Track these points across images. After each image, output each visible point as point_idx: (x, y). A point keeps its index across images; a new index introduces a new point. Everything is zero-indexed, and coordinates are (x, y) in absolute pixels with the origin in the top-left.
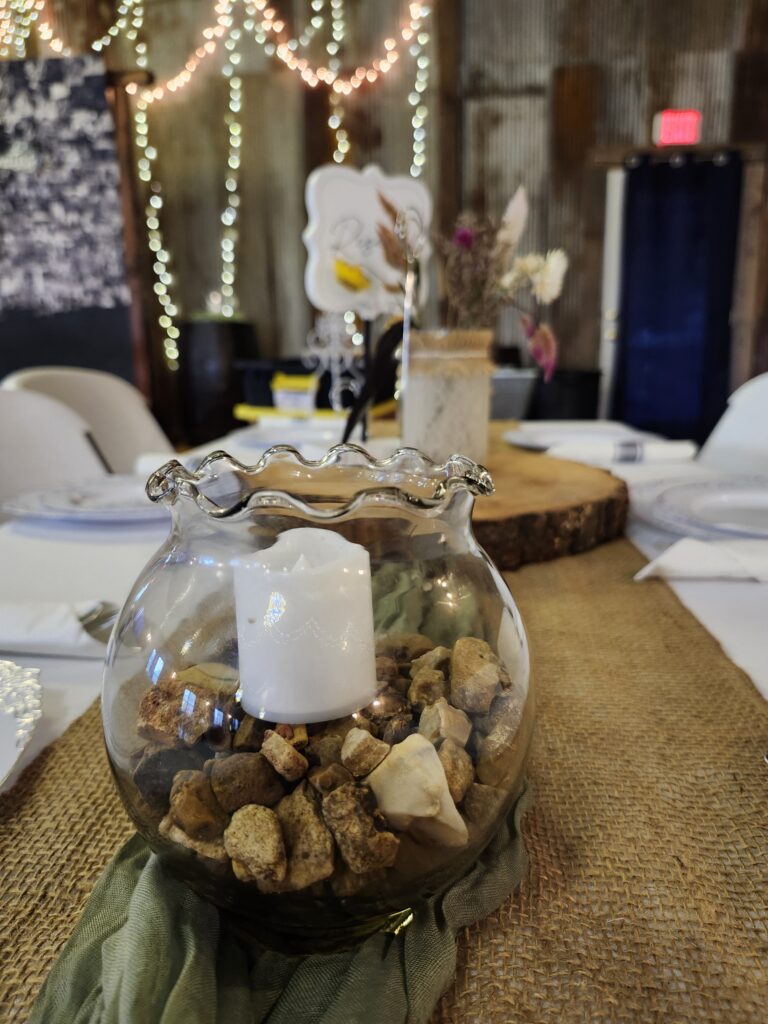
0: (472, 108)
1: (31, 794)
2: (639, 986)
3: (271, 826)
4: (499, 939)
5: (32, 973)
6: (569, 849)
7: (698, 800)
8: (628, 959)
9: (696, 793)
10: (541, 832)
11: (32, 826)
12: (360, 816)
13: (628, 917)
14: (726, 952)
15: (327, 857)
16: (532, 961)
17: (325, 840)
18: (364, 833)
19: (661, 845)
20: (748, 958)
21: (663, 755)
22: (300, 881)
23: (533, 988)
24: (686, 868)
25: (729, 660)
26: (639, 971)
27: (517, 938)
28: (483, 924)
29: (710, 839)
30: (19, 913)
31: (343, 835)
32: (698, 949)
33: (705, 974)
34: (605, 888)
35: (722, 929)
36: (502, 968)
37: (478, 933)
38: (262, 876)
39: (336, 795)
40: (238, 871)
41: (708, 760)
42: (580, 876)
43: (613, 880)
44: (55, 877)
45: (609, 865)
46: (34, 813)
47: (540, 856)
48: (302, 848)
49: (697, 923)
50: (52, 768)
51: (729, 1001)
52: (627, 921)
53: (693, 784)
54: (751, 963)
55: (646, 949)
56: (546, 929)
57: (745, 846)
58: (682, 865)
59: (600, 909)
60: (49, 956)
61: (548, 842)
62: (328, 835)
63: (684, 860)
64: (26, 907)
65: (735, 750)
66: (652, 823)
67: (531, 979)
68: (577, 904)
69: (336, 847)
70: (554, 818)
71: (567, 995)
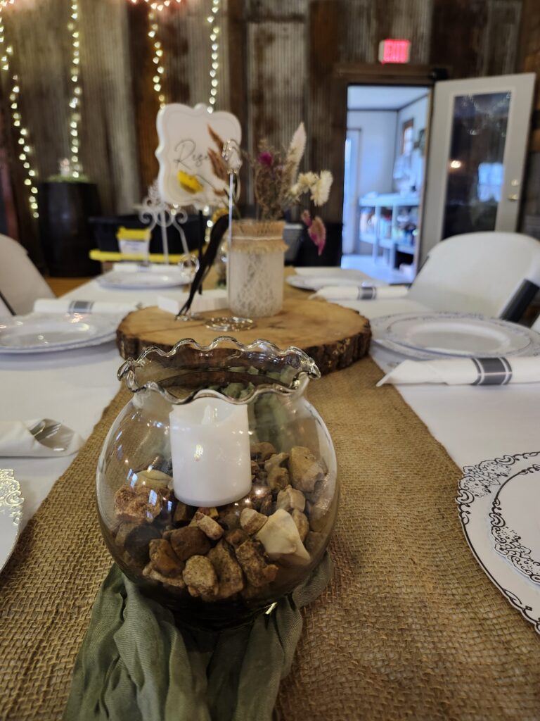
0: (253, 28)
1: (30, 551)
2: (397, 628)
3: (209, 566)
4: (322, 611)
5: (63, 656)
6: (354, 558)
7: (420, 524)
8: (390, 615)
9: (419, 521)
10: (337, 550)
11: (37, 570)
12: (258, 558)
13: (389, 593)
14: (439, 607)
15: (240, 580)
16: (341, 621)
17: (238, 571)
18: (260, 566)
19: (403, 552)
20: (450, 609)
21: (400, 500)
22: (226, 593)
23: (343, 635)
24: (416, 564)
25: (433, 438)
26: (396, 620)
27: (332, 609)
28: (313, 604)
29: (427, 547)
30: (45, 623)
31: (249, 568)
32: (425, 606)
33: (429, 618)
34: (375, 578)
35: (436, 596)
36: (326, 627)
37: (311, 609)
38: (206, 594)
39: (243, 547)
40: (192, 592)
41: (424, 501)
42: (361, 573)
43: (379, 574)
44: (61, 600)
45: (375, 565)
46: (36, 562)
47: (339, 564)
48: (225, 576)
49: (424, 593)
50: (38, 533)
51: (441, 631)
52: (388, 595)
53: (417, 516)
54: (451, 611)
55: (399, 609)
56: (346, 603)
57: (446, 550)
58: (414, 563)
59: (374, 590)
60: (71, 646)
61: (342, 555)
62: (239, 568)
63: (415, 560)
64: (48, 619)
65: (438, 494)
66: (397, 541)
67: (342, 631)
68: (361, 588)
69: (244, 574)
70: (343, 540)
71: (361, 637)
